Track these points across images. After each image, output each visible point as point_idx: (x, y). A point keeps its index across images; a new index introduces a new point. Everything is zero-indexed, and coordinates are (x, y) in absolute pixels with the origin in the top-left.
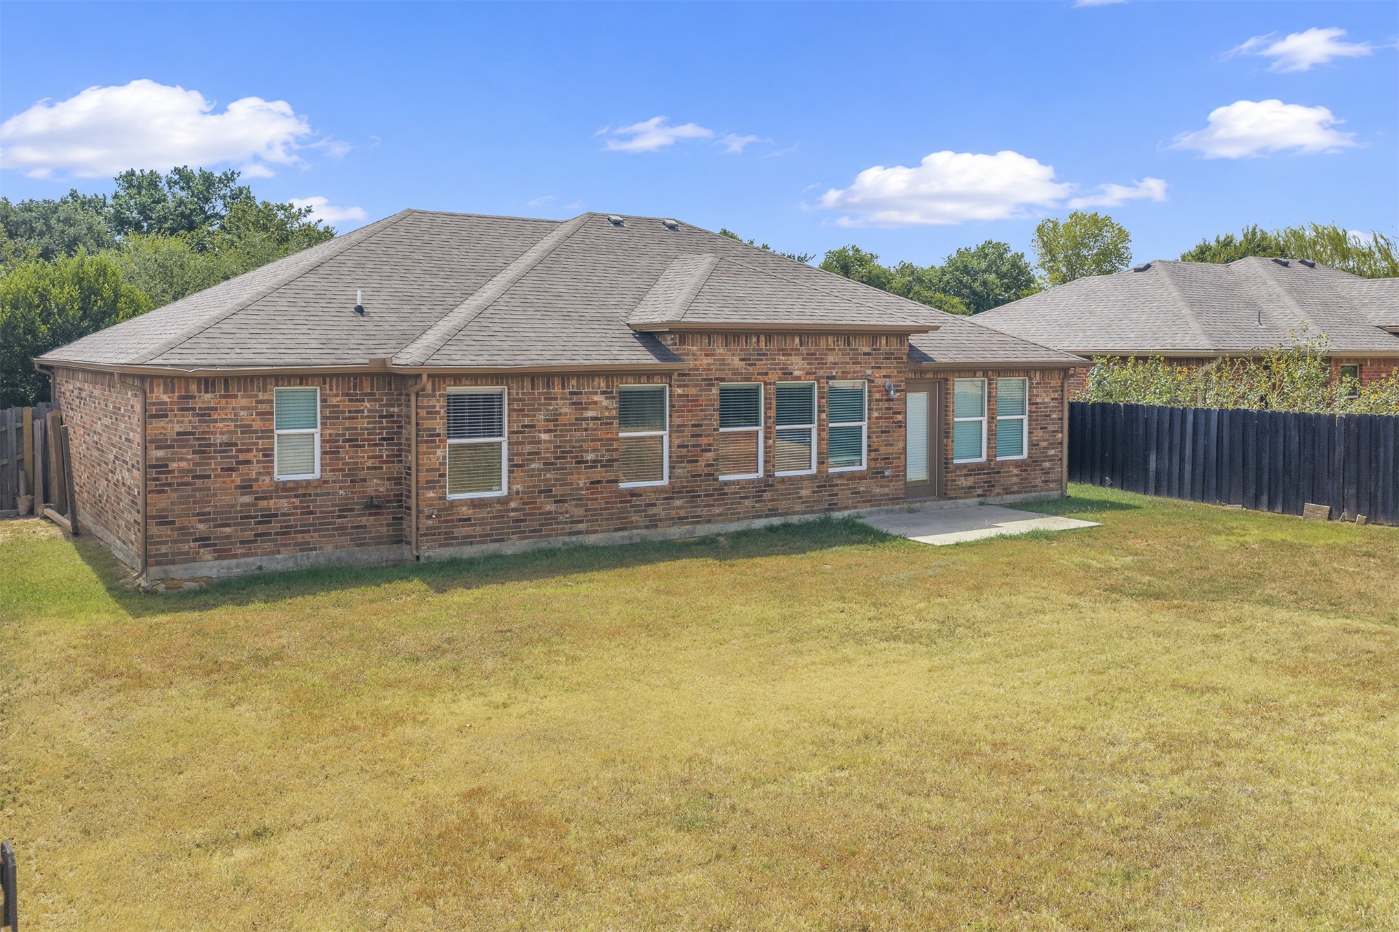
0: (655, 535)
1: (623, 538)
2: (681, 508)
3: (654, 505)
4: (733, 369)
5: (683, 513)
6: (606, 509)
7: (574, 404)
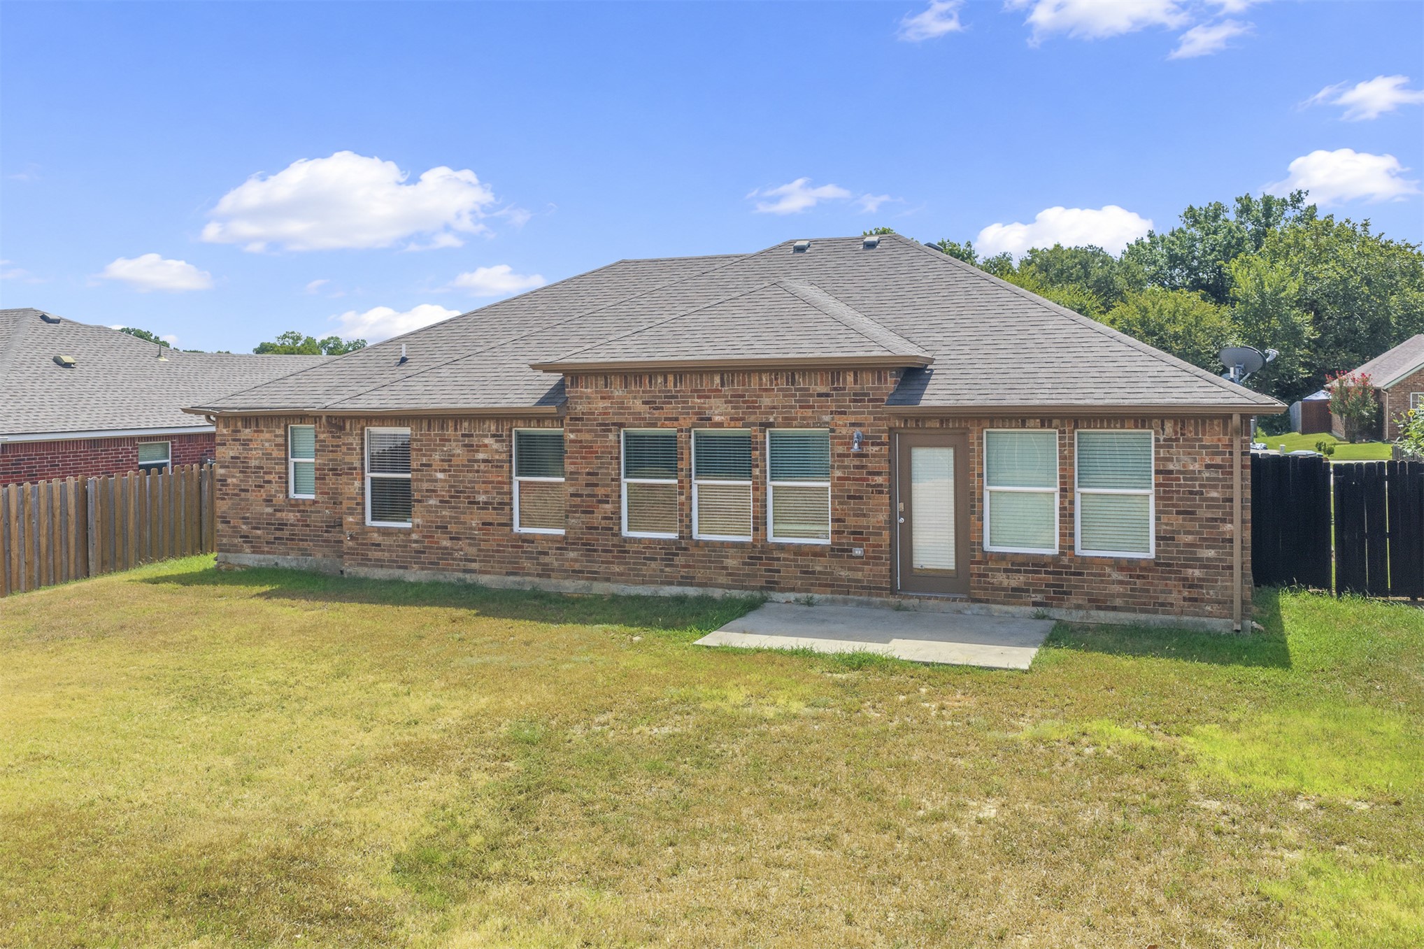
0: (549, 585)
1: (515, 582)
2: (576, 560)
3: (546, 554)
4: (634, 413)
5: (577, 566)
6: (498, 551)
7: (465, 446)
